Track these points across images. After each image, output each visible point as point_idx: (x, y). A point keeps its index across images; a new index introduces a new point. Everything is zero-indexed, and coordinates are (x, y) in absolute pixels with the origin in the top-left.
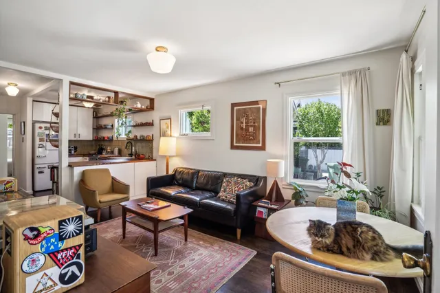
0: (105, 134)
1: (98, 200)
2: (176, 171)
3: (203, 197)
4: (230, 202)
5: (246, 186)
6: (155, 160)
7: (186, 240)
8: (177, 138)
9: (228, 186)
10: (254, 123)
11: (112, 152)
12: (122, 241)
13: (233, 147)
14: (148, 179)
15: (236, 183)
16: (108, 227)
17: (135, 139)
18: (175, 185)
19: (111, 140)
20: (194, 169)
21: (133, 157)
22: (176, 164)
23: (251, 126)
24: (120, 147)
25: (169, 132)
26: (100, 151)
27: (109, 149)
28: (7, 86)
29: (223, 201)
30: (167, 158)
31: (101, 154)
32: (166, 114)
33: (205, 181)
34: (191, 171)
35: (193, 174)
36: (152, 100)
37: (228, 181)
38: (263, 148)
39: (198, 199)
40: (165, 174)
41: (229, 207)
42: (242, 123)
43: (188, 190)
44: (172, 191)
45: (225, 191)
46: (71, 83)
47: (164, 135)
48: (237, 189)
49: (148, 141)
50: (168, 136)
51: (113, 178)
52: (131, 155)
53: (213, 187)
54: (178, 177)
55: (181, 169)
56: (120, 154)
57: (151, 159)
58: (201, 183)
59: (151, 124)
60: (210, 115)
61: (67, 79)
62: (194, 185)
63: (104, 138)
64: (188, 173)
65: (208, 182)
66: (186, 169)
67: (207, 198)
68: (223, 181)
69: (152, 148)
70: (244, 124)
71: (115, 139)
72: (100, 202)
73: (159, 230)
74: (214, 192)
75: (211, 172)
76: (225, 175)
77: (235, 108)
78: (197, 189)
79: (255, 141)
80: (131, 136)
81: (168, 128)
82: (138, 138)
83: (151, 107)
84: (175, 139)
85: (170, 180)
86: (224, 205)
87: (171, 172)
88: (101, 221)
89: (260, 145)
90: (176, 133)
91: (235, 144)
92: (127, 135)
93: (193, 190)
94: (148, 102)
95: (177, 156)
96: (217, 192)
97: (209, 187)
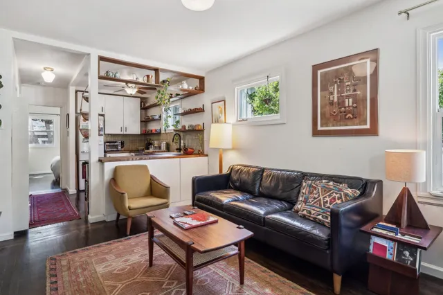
0: (153, 127)
1: (127, 205)
2: (232, 169)
3: (270, 209)
4: (317, 222)
5: (346, 195)
6: (207, 156)
7: (242, 283)
8: (233, 125)
9: (311, 193)
10: (355, 90)
11: (160, 148)
12: (146, 271)
13: (316, 133)
14: (194, 180)
15: (326, 190)
16: (136, 245)
17: (184, 130)
18: (230, 188)
19: (158, 133)
20: (257, 167)
21: (182, 152)
22: (232, 160)
23: (348, 97)
24: (168, 141)
25: (223, 118)
26: (148, 145)
27: (156, 143)
28: (42, 72)
29: (304, 218)
30: (221, 153)
31: (148, 149)
32: (218, 96)
33: (273, 184)
34: (252, 170)
35: (255, 173)
36: (202, 79)
37: (310, 186)
38: (373, 131)
39: (262, 212)
40: (217, 173)
41: (316, 232)
42: (332, 93)
43: (248, 196)
44: (226, 198)
45: (305, 202)
46: (101, 59)
47: (217, 121)
48: (328, 199)
49: (198, 131)
50: (222, 123)
51: (152, 178)
52: (179, 150)
53: (285, 195)
54: (235, 177)
55: (239, 167)
56: (168, 149)
57: (201, 154)
58: (267, 188)
59: (201, 110)
60: (278, 94)
61: (95, 54)
62: (257, 190)
63: (152, 131)
64: (248, 171)
65: (277, 185)
66: (245, 166)
67: (276, 212)
68: (301, 184)
69: (203, 139)
70: (336, 95)
71: (163, 132)
72: (130, 209)
73: (195, 264)
74: (287, 202)
75: (281, 170)
76: (304, 176)
77: (319, 72)
78: (261, 195)
79: (357, 121)
80: (180, 127)
81: (222, 113)
82: (187, 128)
83: (201, 89)
84: (231, 126)
85: (223, 182)
86: (307, 227)
87: (225, 171)
88: (130, 235)
89: (368, 126)
90: (232, 118)
91: (319, 128)
92: (175, 126)
93: (255, 197)
94: (196, 83)
95: (233, 149)
96: (292, 203)
97: (279, 193)
